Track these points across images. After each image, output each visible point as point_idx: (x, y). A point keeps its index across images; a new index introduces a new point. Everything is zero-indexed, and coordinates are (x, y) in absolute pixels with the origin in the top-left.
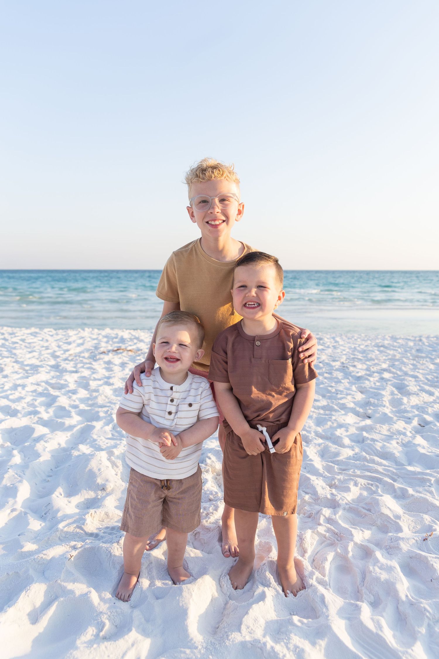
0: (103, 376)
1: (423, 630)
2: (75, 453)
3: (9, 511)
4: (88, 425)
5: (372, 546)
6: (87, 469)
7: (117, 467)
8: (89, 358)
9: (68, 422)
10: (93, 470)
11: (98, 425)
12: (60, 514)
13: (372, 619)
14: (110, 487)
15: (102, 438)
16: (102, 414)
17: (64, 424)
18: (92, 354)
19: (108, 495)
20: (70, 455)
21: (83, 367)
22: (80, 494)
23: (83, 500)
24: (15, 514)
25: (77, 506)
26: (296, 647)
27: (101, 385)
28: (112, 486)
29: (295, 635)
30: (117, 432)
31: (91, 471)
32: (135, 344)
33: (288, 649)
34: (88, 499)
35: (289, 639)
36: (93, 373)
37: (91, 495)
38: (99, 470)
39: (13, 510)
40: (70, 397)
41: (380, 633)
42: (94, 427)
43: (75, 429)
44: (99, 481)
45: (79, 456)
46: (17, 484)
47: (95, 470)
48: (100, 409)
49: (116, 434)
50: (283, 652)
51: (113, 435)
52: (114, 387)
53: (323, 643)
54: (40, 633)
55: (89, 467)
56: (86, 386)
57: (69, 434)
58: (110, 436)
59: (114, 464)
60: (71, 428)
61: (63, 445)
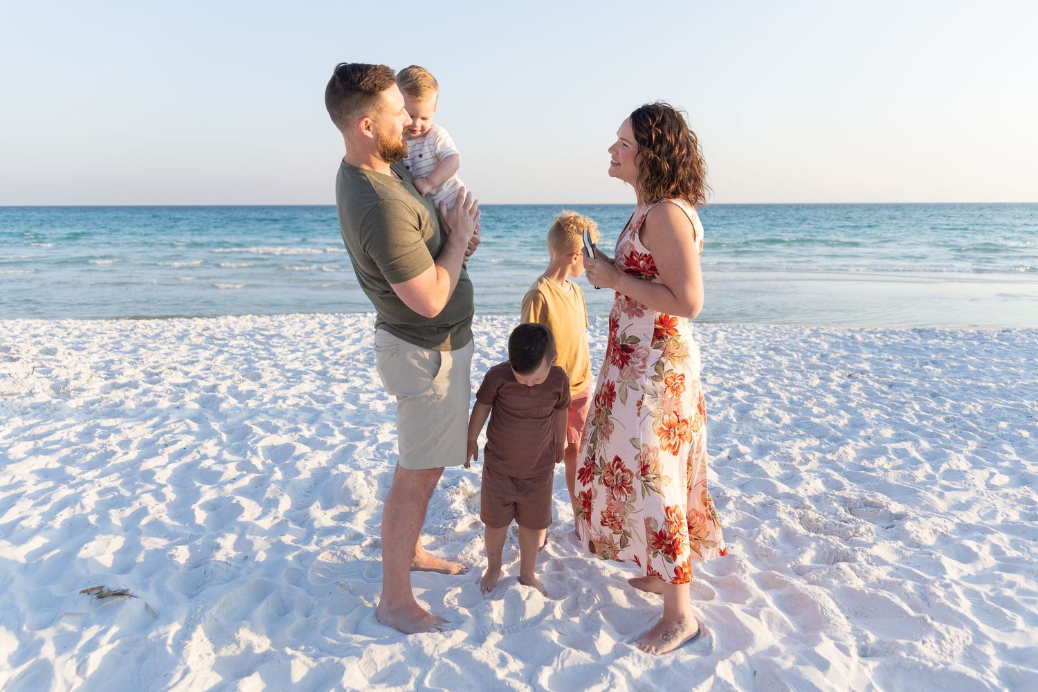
0: (378, 387)
2: (334, 472)
3: (272, 518)
4: (351, 445)
6: (343, 486)
7: (372, 486)
9: (330, 441)
10: (349, 487)
11: (361, 445)
14: (364, 503)
15: (363, 458)
16: (367, 434)
17: (325, 442)
19: (361, 509)
20: (329, 474)
23: (337, 513)
24: (277, 521)
27: (372, 400)
28: (366, 503)
30: (379, 453)
31: (346, 487)
36: (367, 383)
38: (354, 487)
39: (275, 518)
42: (356, 447)
43: (337, 449)
44: (354, 497)
45: (338, 474)
46: (279, 497)
47: (351, 487)
48: (365, 428)
49: (379, 455)
51: (375, 456)
52: (388, 402)
55: (345, 485)
56: (354, 400)
57: (330, 453)
58: (372, 457)
59: (369, 483)
60: (333, 447)
61: (324, 464)
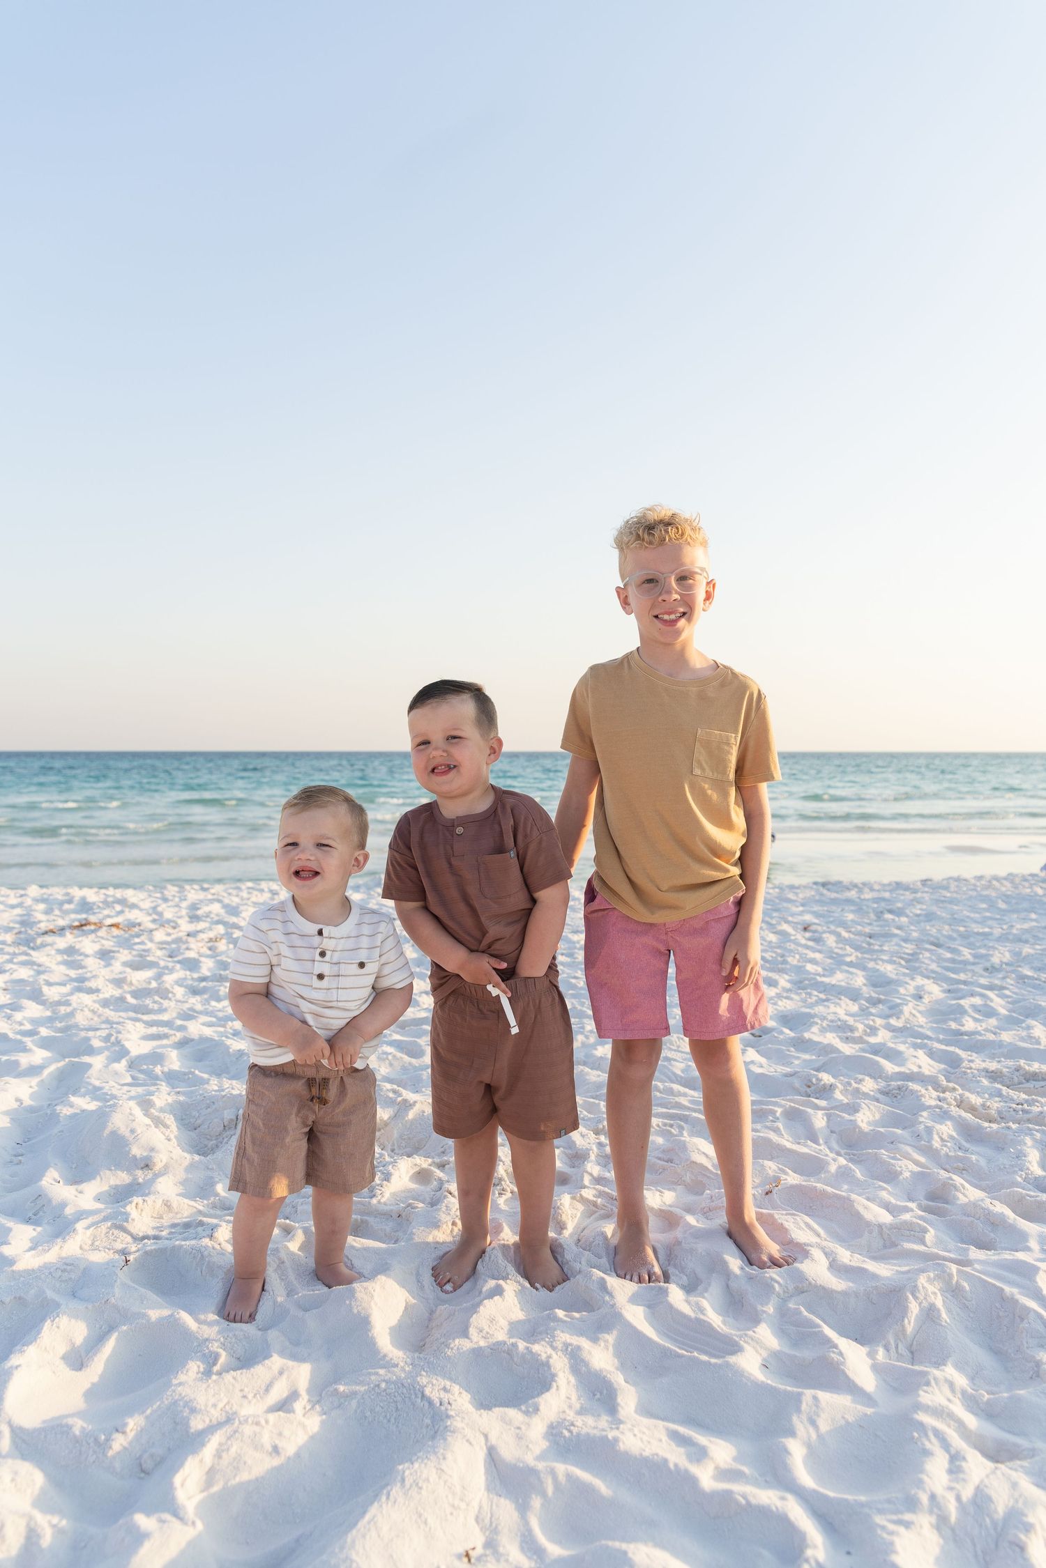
0: (66, 978)
1: (770, 1309)
2: (65, 1111)
4: (73, 1064)
5: (678, 1211)
6: (107, 1132)
7: (166, 1126)
8: (16, 943)
9: (24, 1060)
10: (120, 1132)
11: (97, 1062)
12: (69, 1211)
13: (687, 1301)
14: (160, 1160)
15: (112, 1083)
16: (96, 1043)
17: (17, 1063)
18: (22, 936)
19: (157, 1176)
20: (54, 1116)
21: (10, 961)
22: (98, 1178)
23: (106, 1188)
25: (98, 1199)
26: (566, 1345)
27: (71, 994)
28: (164, 1161)
29: (563, 1332)
30: (141, 1071)
31: (114, 1133)
32: (122, 912)
33: (554, 1348)
34: (116, 1187)
35: (553, 1337)
36: (39, 973)
37: (122, 1178)
38: (132, 1131)
40: (9, 1017)
41: (702, 1317)
42: (89, 1066)
43: (46, 1072)
44: (136, 1151)
45: (75, 1115)
47: (124, 1131)
48: (91, 1034)
49: (142, 1076)
50: (546, 1353)
51: (133, 1077)
52: (101, 996)
53: (610, 1338)
54: (93, 1384)
55: (110, 1127)
56: (37, 996)
57: (34, 1081)
58: (129, 1080)
59: (158, 1122)
60: (33, 1070)
61: (28, 1102)
